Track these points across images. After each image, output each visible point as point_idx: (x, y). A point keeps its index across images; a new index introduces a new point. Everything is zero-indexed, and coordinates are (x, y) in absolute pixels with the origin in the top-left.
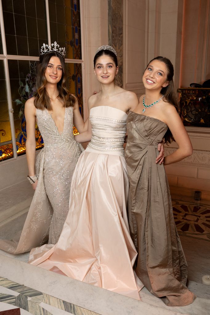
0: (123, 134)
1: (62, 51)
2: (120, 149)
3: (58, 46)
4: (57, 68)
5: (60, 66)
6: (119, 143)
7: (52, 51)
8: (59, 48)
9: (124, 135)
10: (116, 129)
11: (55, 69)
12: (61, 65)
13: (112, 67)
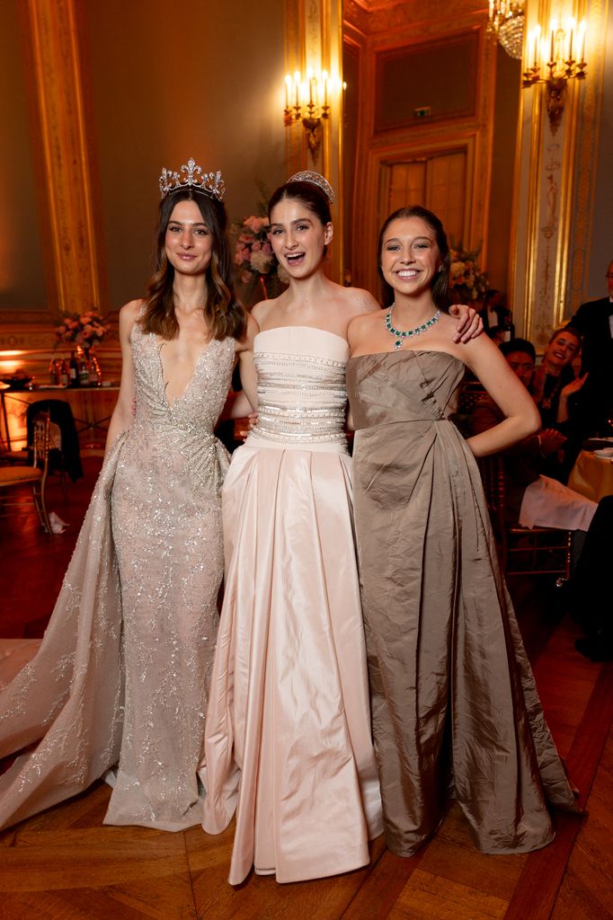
0: (342, 398)
1: (212, 181)
2: (338, 435)
3: (197, 170)
4: (191, 231)
5: (201, 224)
6: (333, 421)
7: (181, 186)
8: (202, 174)
9: (343, 400)
10: (326, 384)
11: (187, 235)
12: (202, 221)
13: (307, 228)
